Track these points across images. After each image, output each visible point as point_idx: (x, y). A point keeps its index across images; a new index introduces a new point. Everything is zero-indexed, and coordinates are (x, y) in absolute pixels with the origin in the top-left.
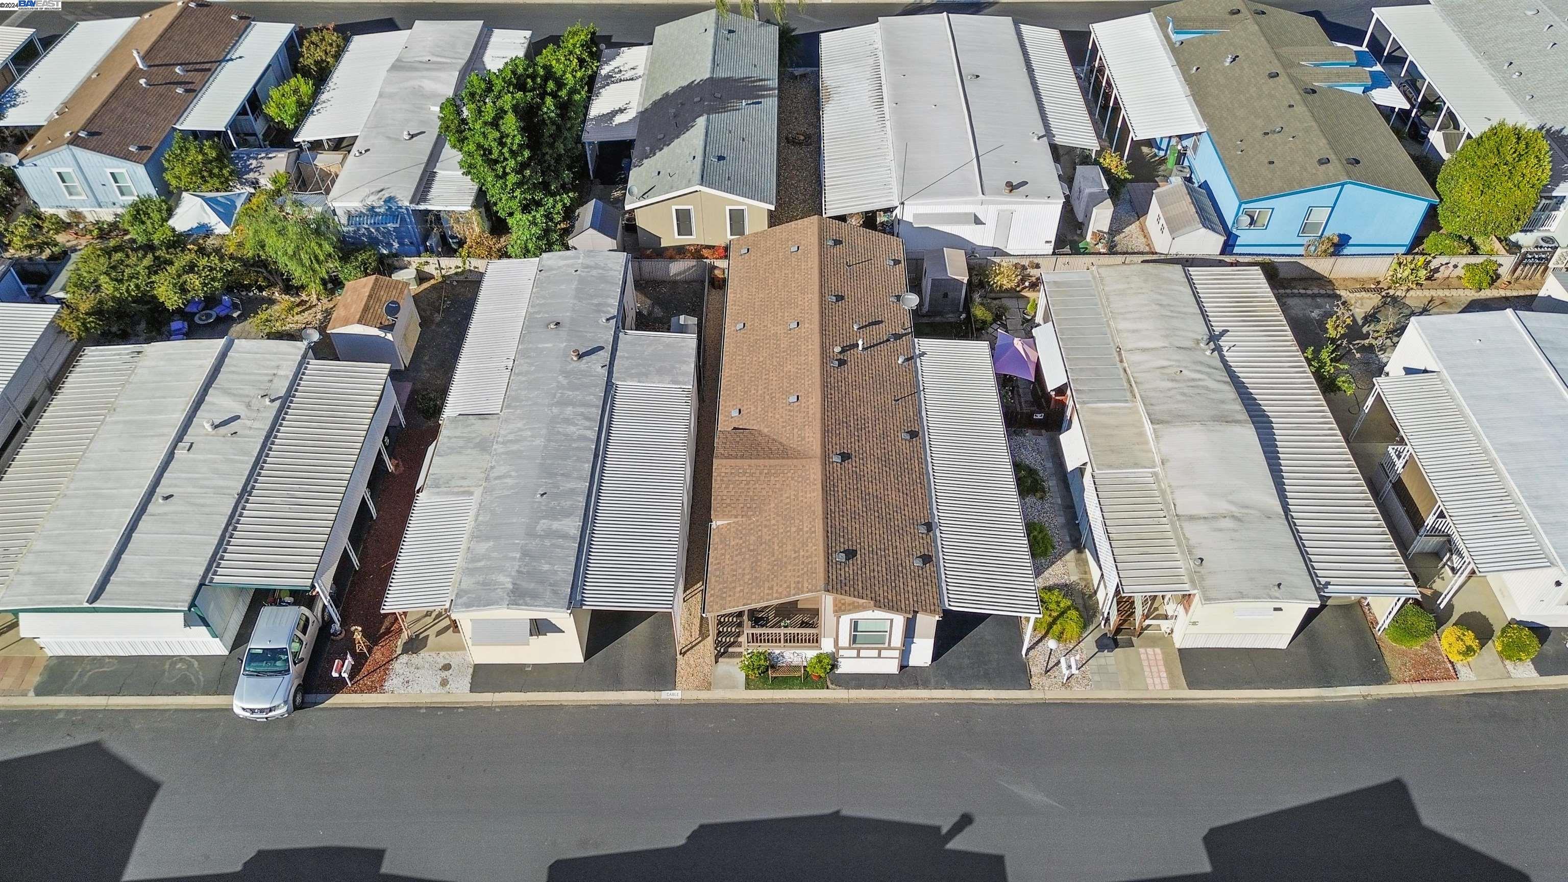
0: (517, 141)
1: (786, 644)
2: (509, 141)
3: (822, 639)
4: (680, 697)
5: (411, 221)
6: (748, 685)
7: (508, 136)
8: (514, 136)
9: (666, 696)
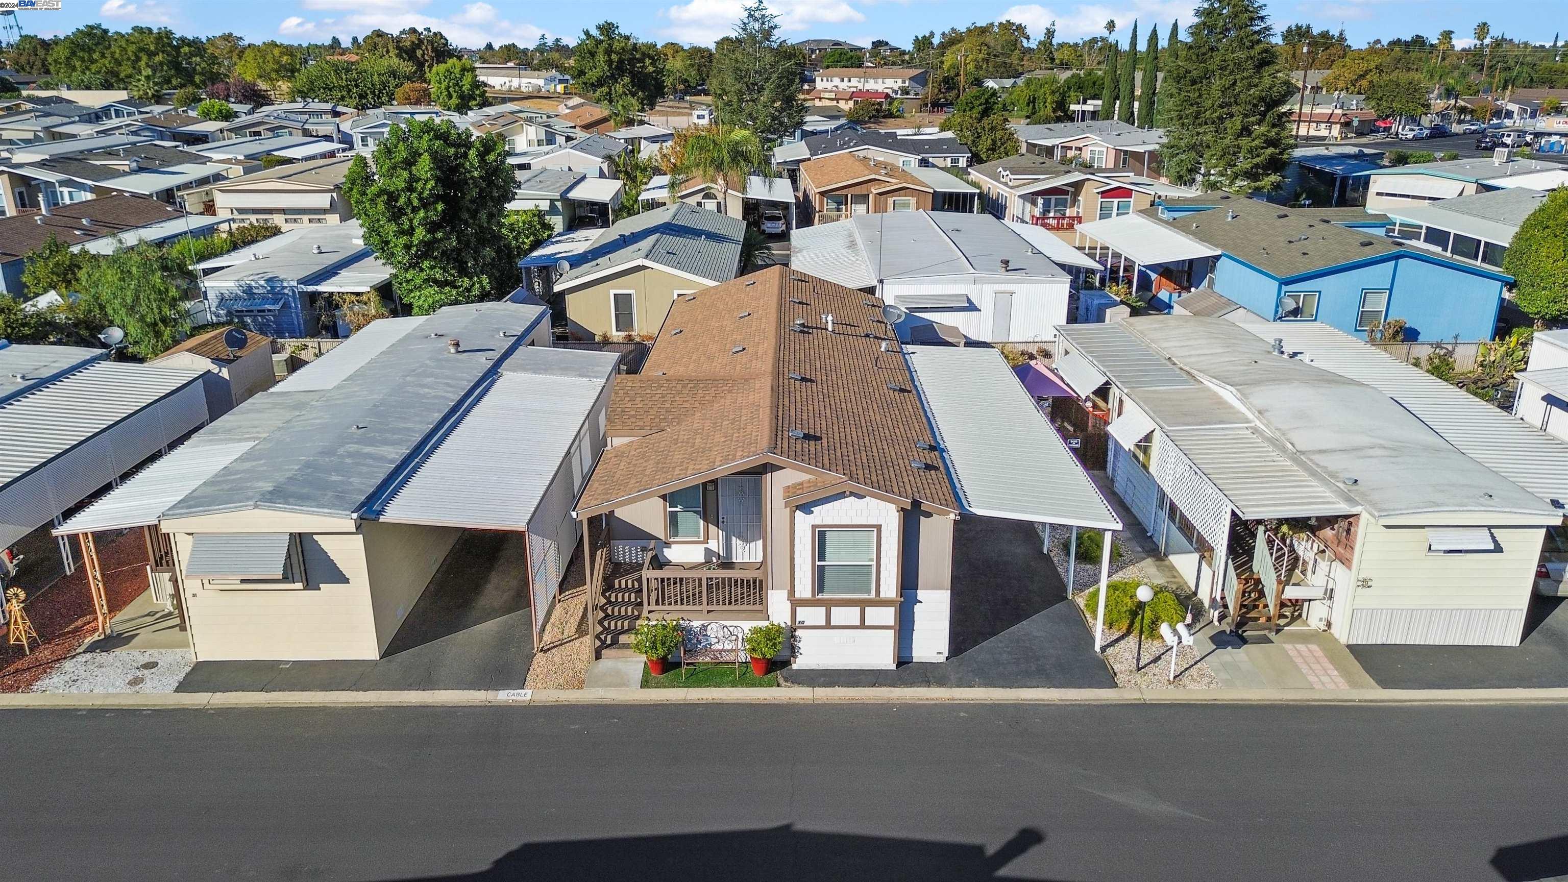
0: (429, 186)
1: (710, 608)
2: (419, 185)
3: (770, 592)
4: (529, 697)
5: (296, 307)
6: (645, 683)
7: (418, 180)
8: (427, 181)
9: (504, 696)
